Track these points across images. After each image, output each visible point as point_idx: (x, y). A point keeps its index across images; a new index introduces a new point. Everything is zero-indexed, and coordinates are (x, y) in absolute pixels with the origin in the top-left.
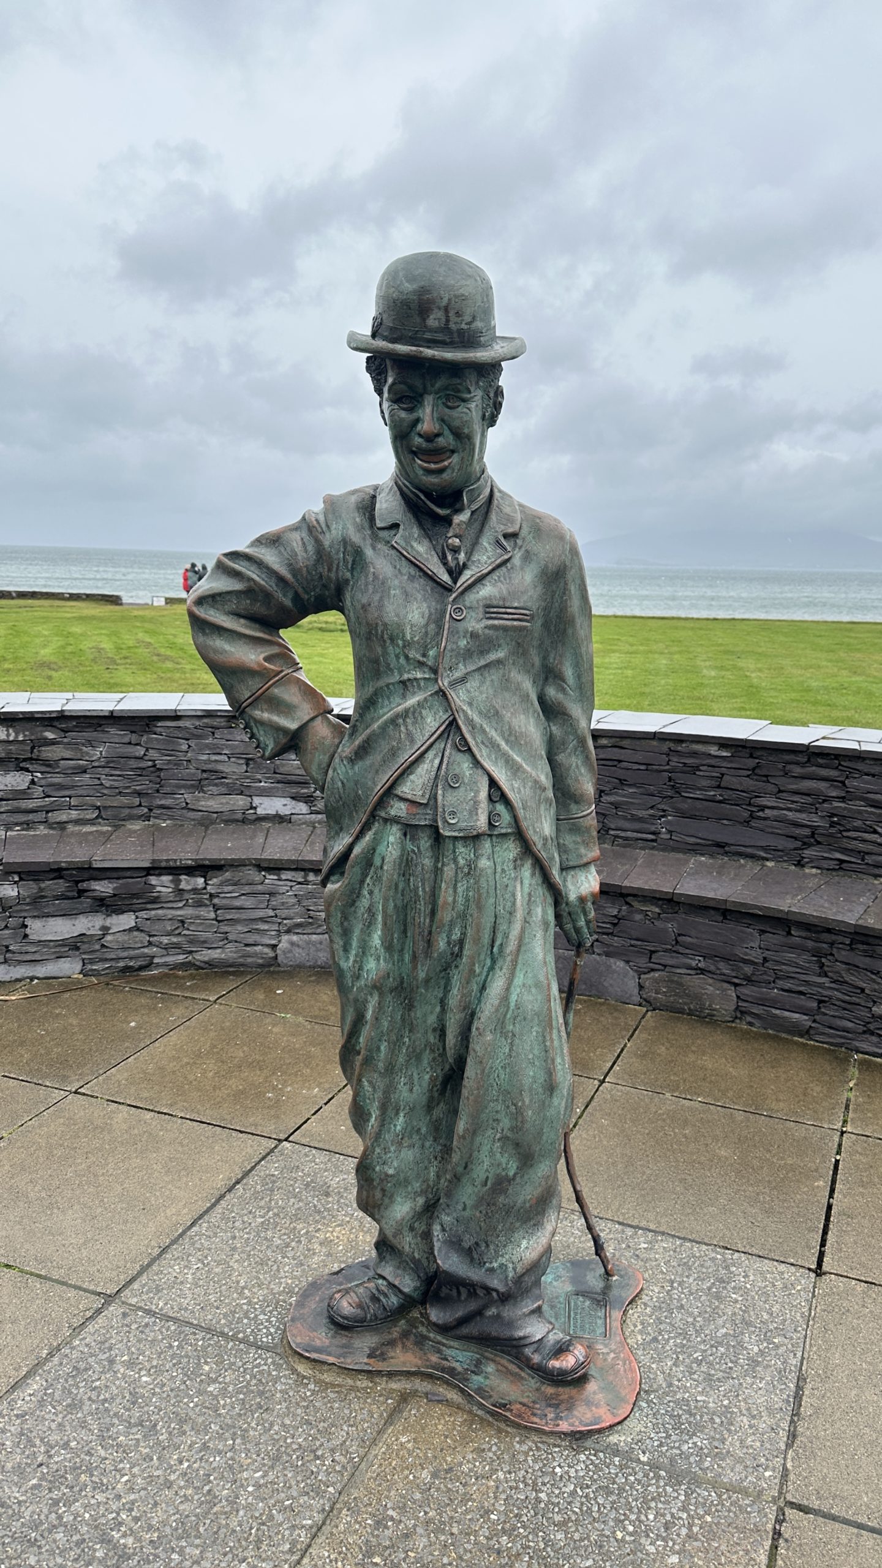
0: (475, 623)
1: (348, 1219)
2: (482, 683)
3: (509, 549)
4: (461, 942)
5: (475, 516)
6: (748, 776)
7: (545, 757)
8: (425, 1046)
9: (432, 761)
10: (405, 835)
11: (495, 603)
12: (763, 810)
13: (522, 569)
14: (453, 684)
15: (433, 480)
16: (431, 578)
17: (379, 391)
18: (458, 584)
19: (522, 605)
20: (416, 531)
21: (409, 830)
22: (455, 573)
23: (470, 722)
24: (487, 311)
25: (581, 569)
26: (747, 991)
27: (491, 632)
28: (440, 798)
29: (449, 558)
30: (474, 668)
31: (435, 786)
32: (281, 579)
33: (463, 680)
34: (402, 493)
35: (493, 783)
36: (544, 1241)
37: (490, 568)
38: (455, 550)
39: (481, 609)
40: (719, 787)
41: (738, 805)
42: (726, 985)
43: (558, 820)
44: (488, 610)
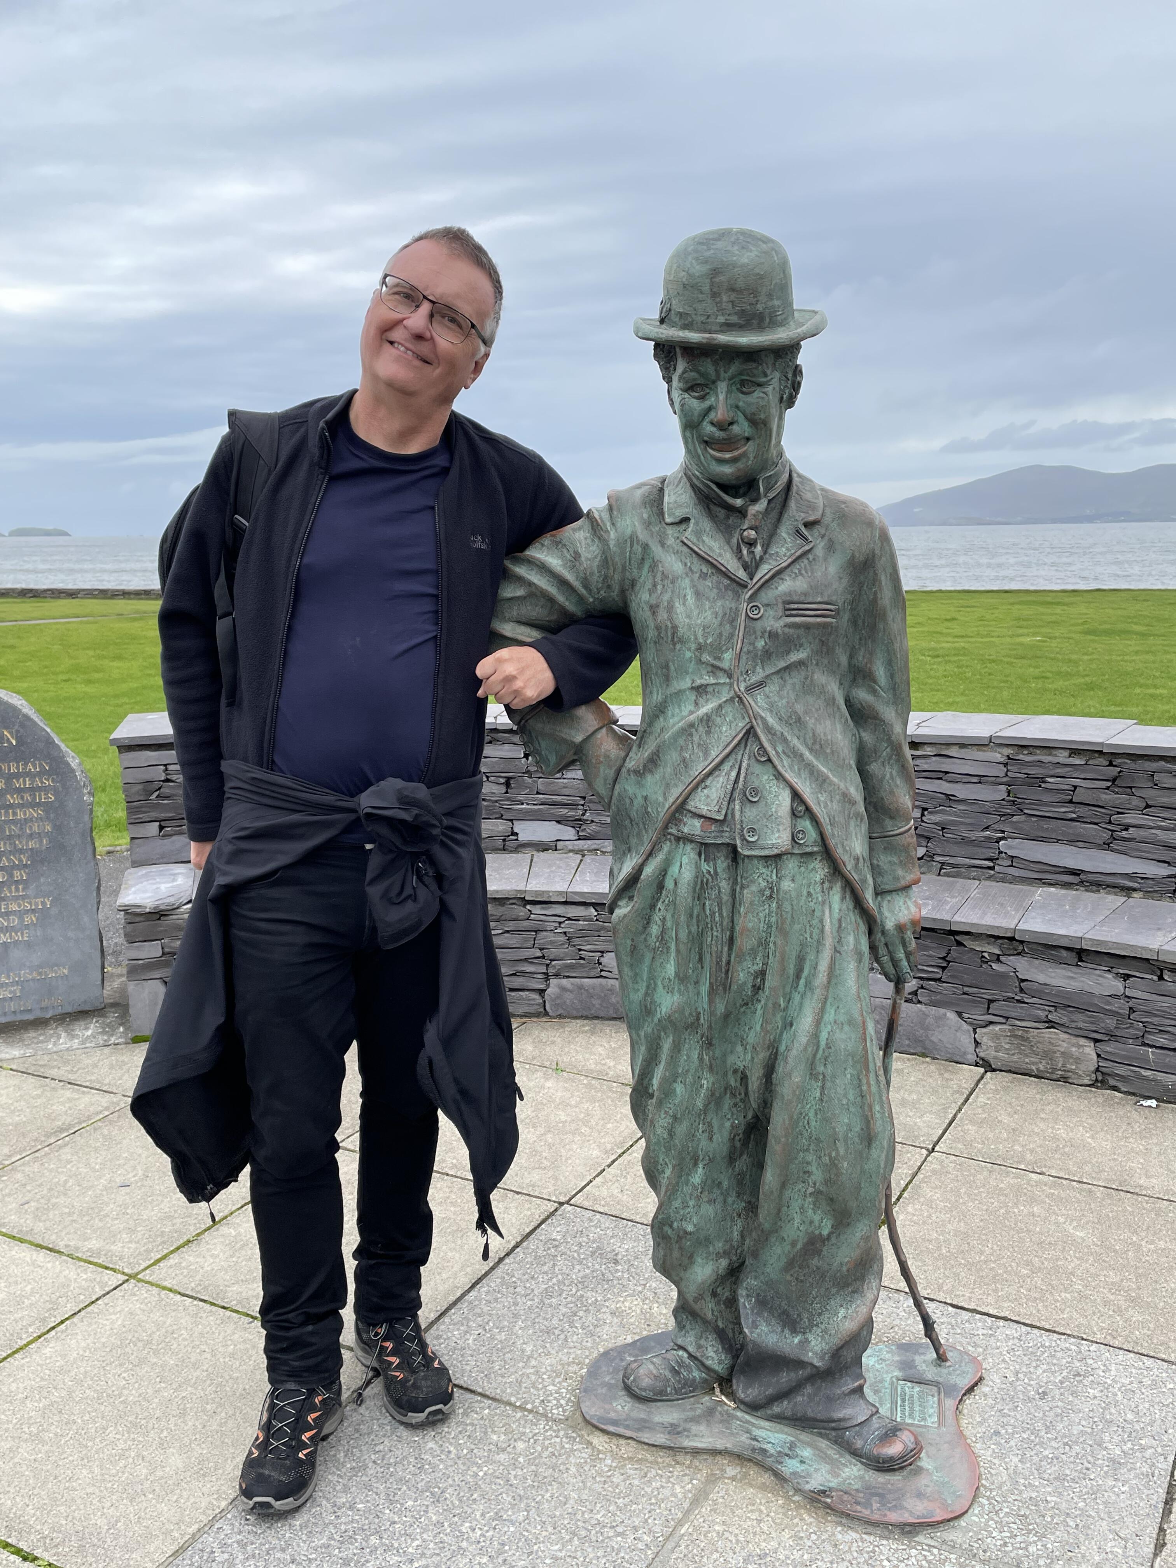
0: (774, 621)
1: (640, 1289)
2: (782, 688)
3: (810, 539)
4: (762, 973)
5: (772, 505)
6: (1108, 788)
7: (854, 766)
8: (726, 1089)
9: (728, 774)
10: (700, 855)
11: (796, 598)
12: (1126, 829)
13: (825, 560)
14: (750, 689)
15: (727, 470)
16: (726, 575)
17: (668, 379)
18: (755, 580)
19: (826, 599)
20: (706, 524)
21: (705, 849)
22: (751, 568)
23: (768, 729)
24: (784, 288)
25: (892, 557)
26: (1110, 1048)
27: (791, 631)
28: (737, 814)
29: (745, 552)
30: (773, 670)
31: (731, 800)
32: (562, 583)
33: (761, 684)
34: (693, 486)
35: (796, 796)
36: (864, 1310)
37: (790, 560)
38: (751, 544)
39: (780, 606)
40: (1071, 802)
41: (1096, 824)
42: (1082, 1041)
43: (870, 838)
44: (788, 606)
